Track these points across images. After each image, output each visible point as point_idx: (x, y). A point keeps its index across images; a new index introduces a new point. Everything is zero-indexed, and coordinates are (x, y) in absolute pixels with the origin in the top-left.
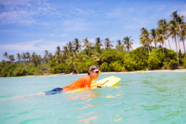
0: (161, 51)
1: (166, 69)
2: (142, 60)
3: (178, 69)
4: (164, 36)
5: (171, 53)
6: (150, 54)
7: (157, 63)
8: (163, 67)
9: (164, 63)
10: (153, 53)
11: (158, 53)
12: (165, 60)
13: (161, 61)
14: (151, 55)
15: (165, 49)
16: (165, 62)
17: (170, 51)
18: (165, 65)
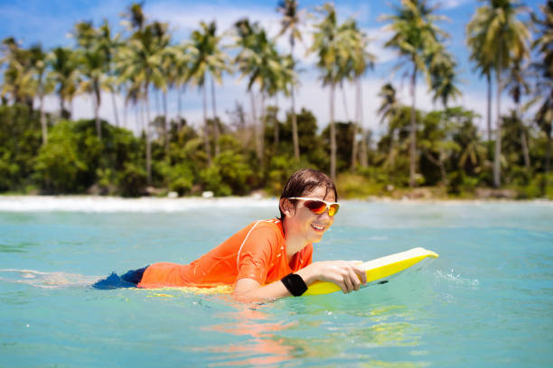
0: (89, 131)
1: (104, 192)
2: (13, 156)
3: (147, 195)
4: (103, 78)
5: (126, 141)
6: (46, 136)
7: (72, 170)
8: (94, 188)
9: (99, 172)
10: (60, 134)
11: (78, 136)
12: (103, 160)
13: (89, 165)
14: (51, 141)
15: (104, 123)
16: (104, 169)
17: (119, 131)
18: (105, 182)
